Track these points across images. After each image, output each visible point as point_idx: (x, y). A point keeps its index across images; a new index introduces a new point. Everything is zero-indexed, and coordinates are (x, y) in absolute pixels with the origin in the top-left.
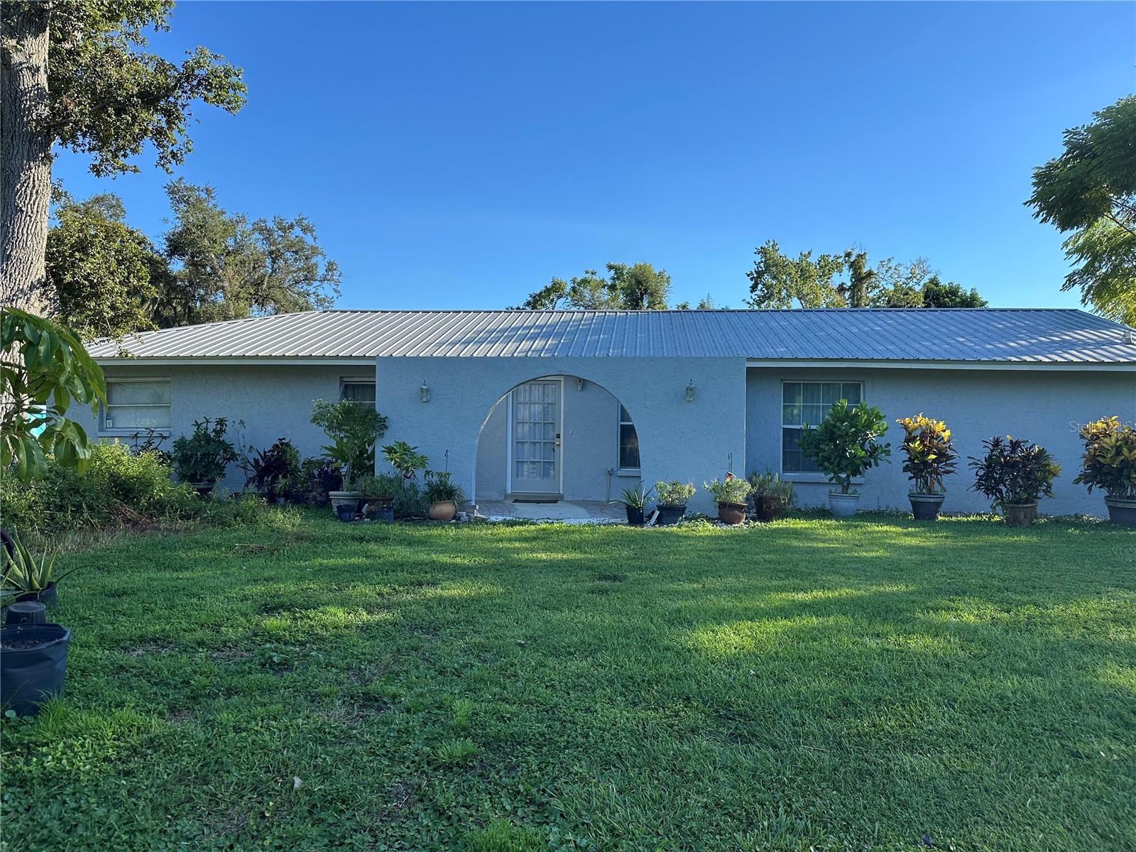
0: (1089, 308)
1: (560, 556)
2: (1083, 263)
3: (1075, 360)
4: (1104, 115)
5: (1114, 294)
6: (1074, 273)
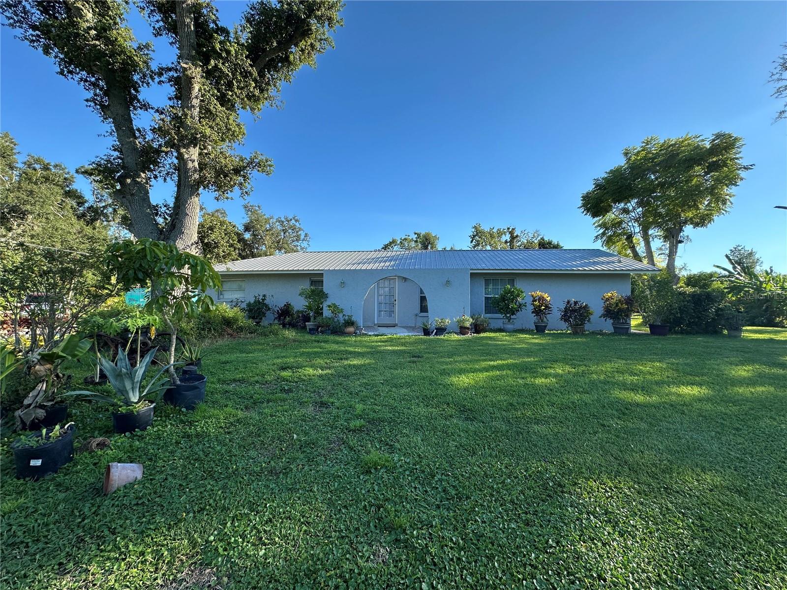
0: (605, 249)
1: (397, 348)
2: (602, 231)
3: (599, 269)
4: (609, 173)
5: (614, 243)
6: (598, 235)
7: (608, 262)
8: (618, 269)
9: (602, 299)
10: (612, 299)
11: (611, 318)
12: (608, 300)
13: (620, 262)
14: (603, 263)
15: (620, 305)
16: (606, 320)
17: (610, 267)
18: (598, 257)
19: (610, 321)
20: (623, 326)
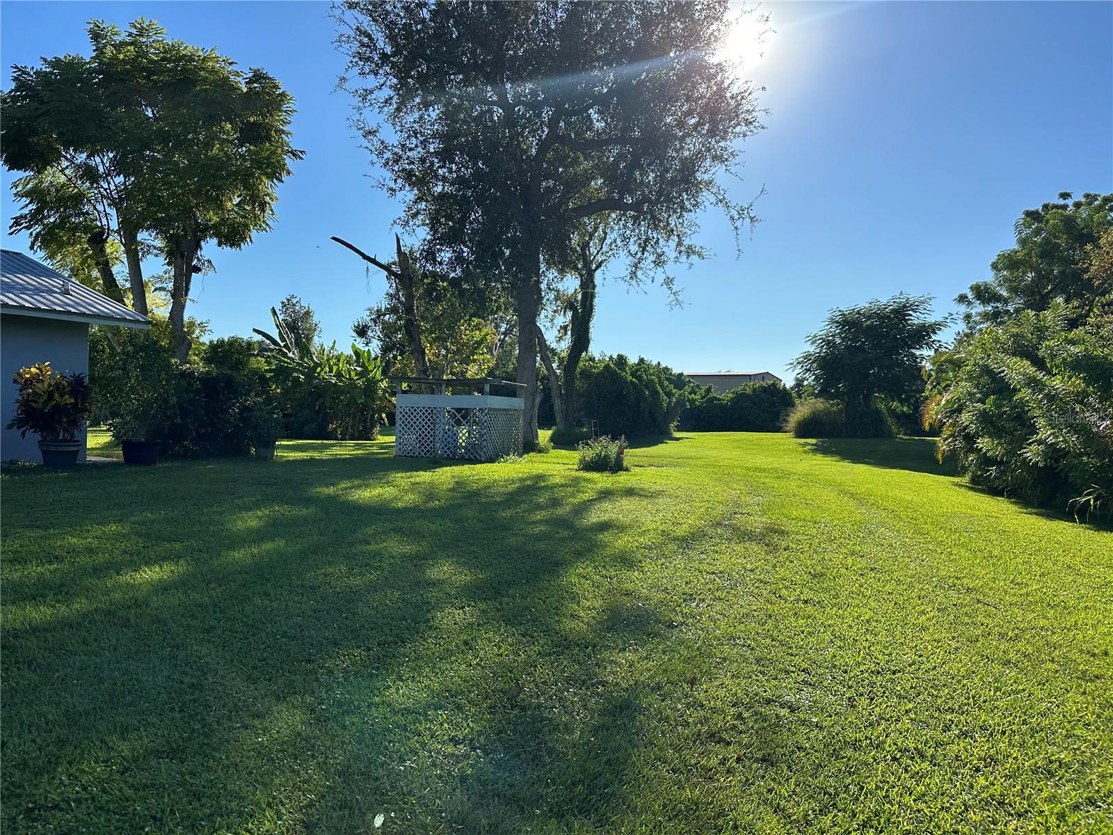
0: (39, 256)
2: (33, 207)
6: (22, 217)
7: (37, 289)
8: (58, 308)
9: (15, 381)
10: (39, 381)
11: (36, 427)
12: (28, 382)
13: (66, 292)
14: (23, 289)
15: (56, 395)
16: (23, 433)
17: (42, 302)
18: (13, 273)
19: (34, 437)
20: (64, 449)
